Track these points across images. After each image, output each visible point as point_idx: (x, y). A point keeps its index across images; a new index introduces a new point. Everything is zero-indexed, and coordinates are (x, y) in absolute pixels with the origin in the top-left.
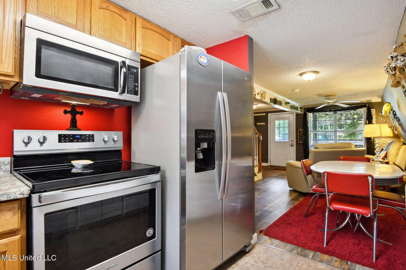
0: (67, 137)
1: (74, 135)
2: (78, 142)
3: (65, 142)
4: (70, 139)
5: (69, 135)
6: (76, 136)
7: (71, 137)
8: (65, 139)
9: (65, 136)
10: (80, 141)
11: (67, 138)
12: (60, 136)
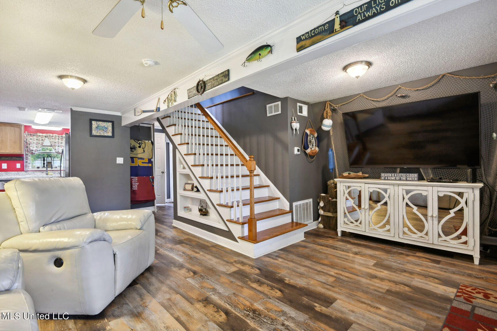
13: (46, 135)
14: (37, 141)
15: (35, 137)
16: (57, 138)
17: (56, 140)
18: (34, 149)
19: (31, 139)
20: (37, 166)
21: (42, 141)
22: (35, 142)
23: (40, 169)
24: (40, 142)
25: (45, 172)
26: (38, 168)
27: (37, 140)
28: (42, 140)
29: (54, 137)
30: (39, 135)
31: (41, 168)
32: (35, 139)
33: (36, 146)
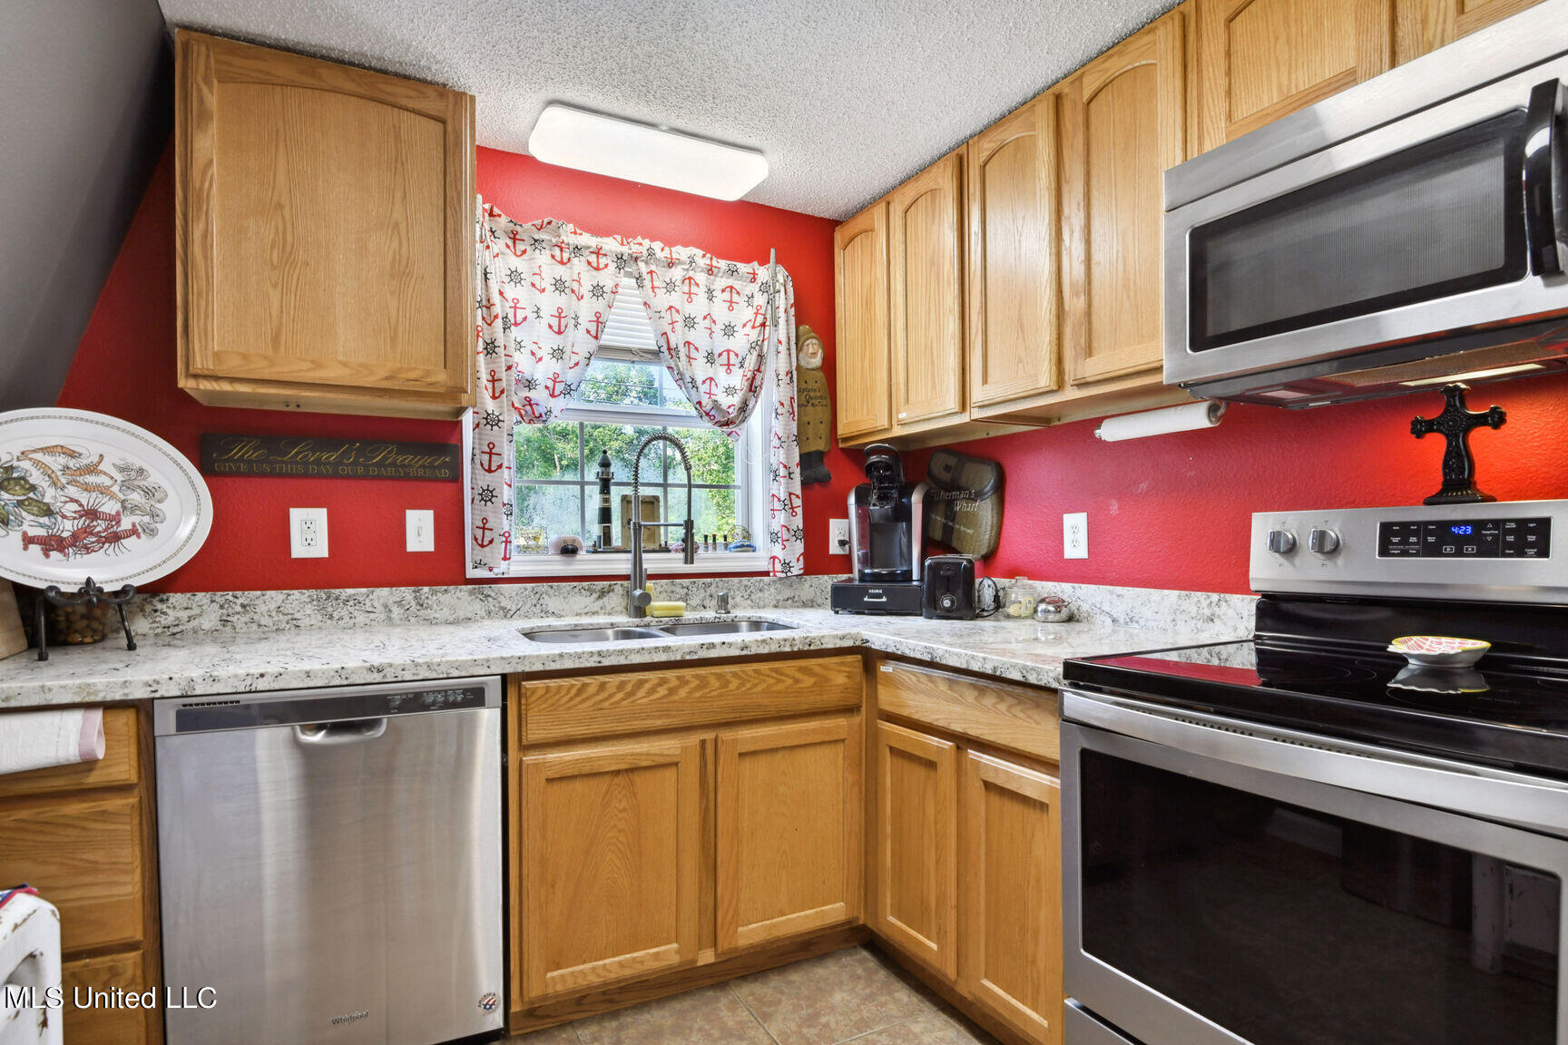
0: (1415, 533)
1: (1444, 527)
2: (1459, 553)
3: (1405, 553)
4: (1426, 540)
5: (1423, 525)
6: (1456, 530)
7: (1431, 533)
8: (1404, 542)
9: (1405, 529)
10: (1470, 549)
11: (1413, 539)
12: (1387, 529)
13: (625, 249)
14: (562, 300)
15: (543, 258)
16: (701, 278)
17: (690, 301)
18: (543, 372)
19: (515, 276)
20: (552, 537)
21: (600, 305)
22: (550, 302)
23: (586, 563)
24: (586, 310)
25: (618, 587)
26: (568, 550)
27: (559, 285)
28: (598, 291)
29: (677, 273)
30: (573, 240)
31: (582, 555)
32: (547, 283)
33: (556, 341)
